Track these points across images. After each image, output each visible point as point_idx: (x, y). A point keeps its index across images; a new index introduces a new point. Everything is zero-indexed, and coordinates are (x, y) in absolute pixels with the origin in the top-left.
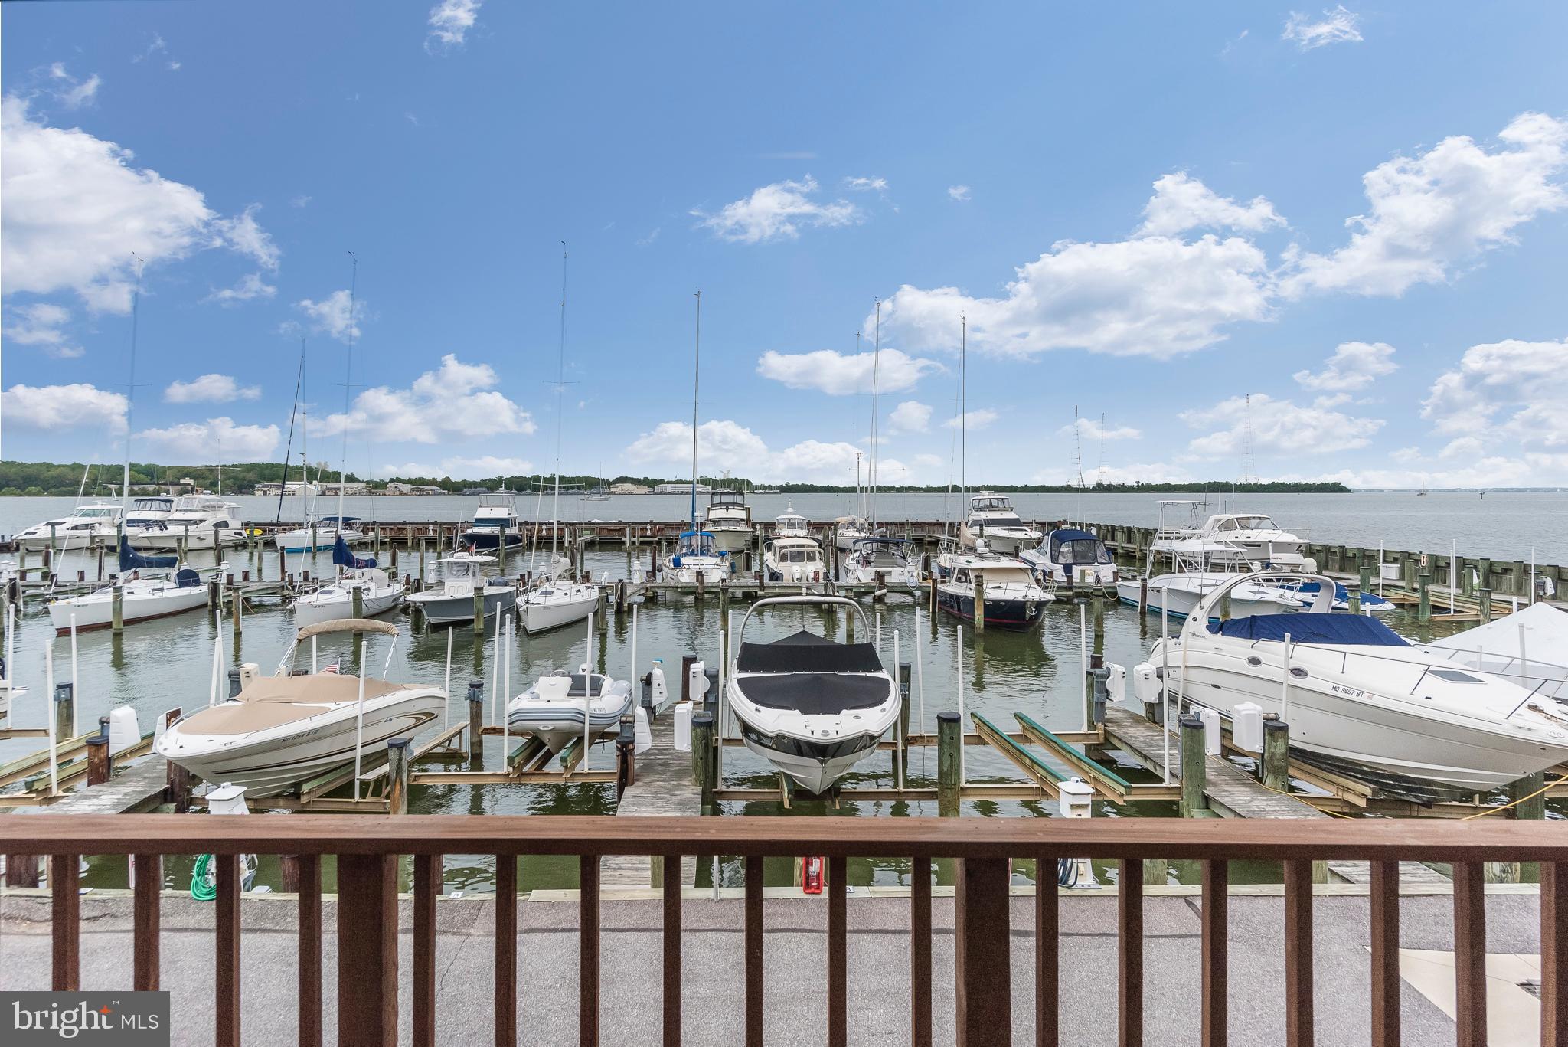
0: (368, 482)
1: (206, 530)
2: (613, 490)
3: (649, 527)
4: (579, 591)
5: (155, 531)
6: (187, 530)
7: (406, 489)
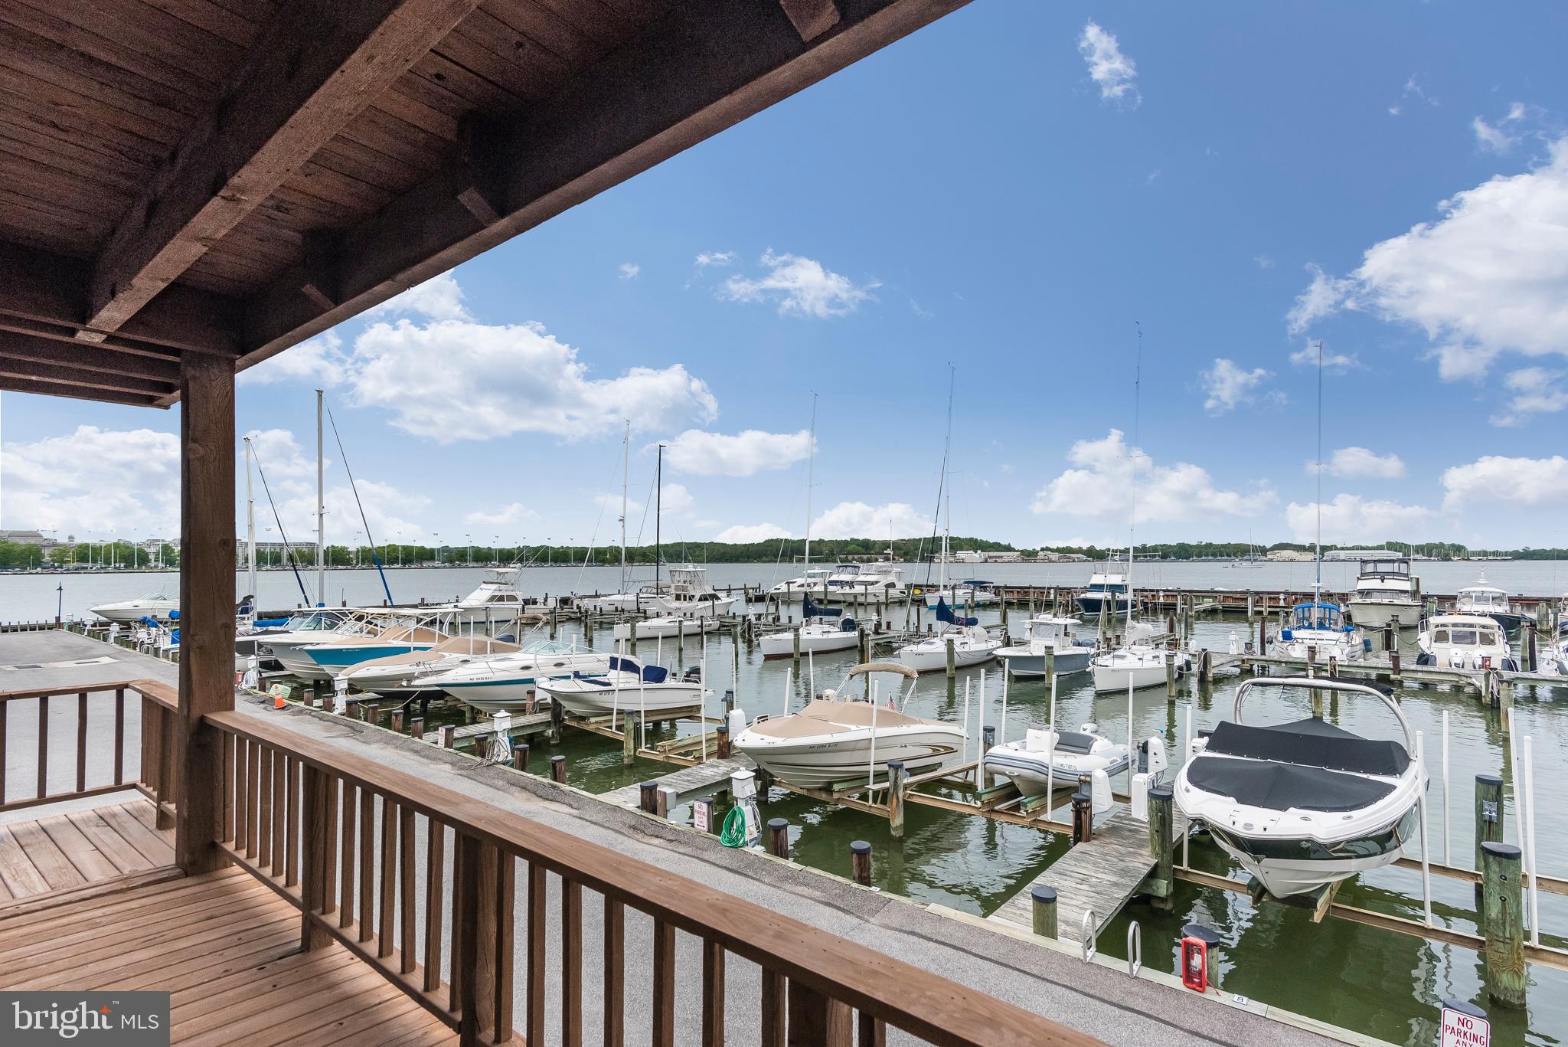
0: (1022, 551)
1: (879, 589)
2: (1269, 557)
3: (1282, 597)
4: (1158, 657)
5: (847, 590)
6: (866, 589)
7: (1055, 556)
